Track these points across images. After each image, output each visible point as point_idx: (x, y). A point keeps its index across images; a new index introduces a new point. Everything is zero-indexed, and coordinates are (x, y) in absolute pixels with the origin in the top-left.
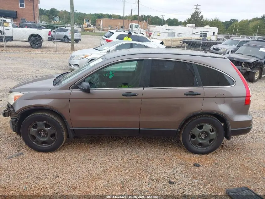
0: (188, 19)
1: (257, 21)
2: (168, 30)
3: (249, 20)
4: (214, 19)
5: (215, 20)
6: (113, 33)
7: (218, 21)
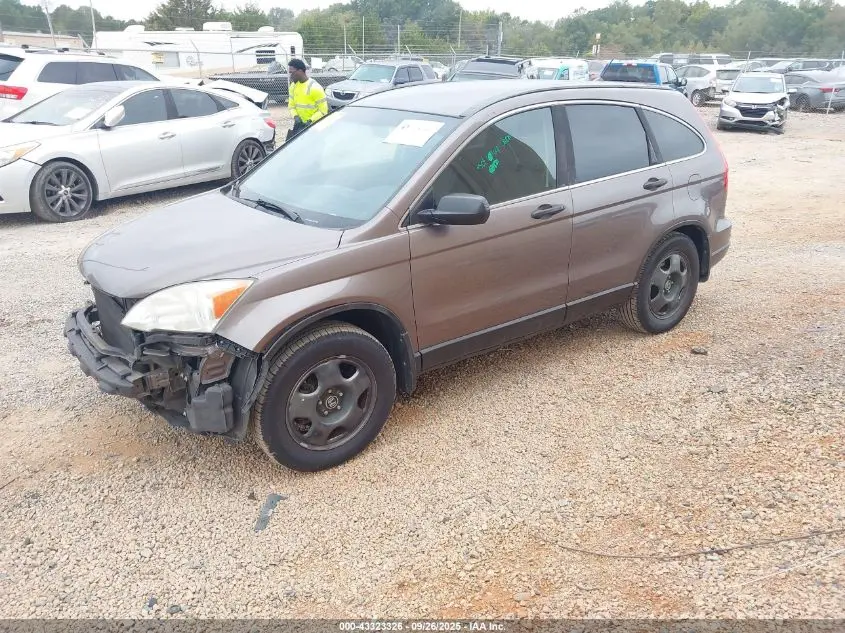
0: (163, 5)
1: (343, 12)
2: (152, 44)
3: (321, 10)
4: (243, 8)
5: (247, 11)
6: (19, 60)
7: (256, 12)
